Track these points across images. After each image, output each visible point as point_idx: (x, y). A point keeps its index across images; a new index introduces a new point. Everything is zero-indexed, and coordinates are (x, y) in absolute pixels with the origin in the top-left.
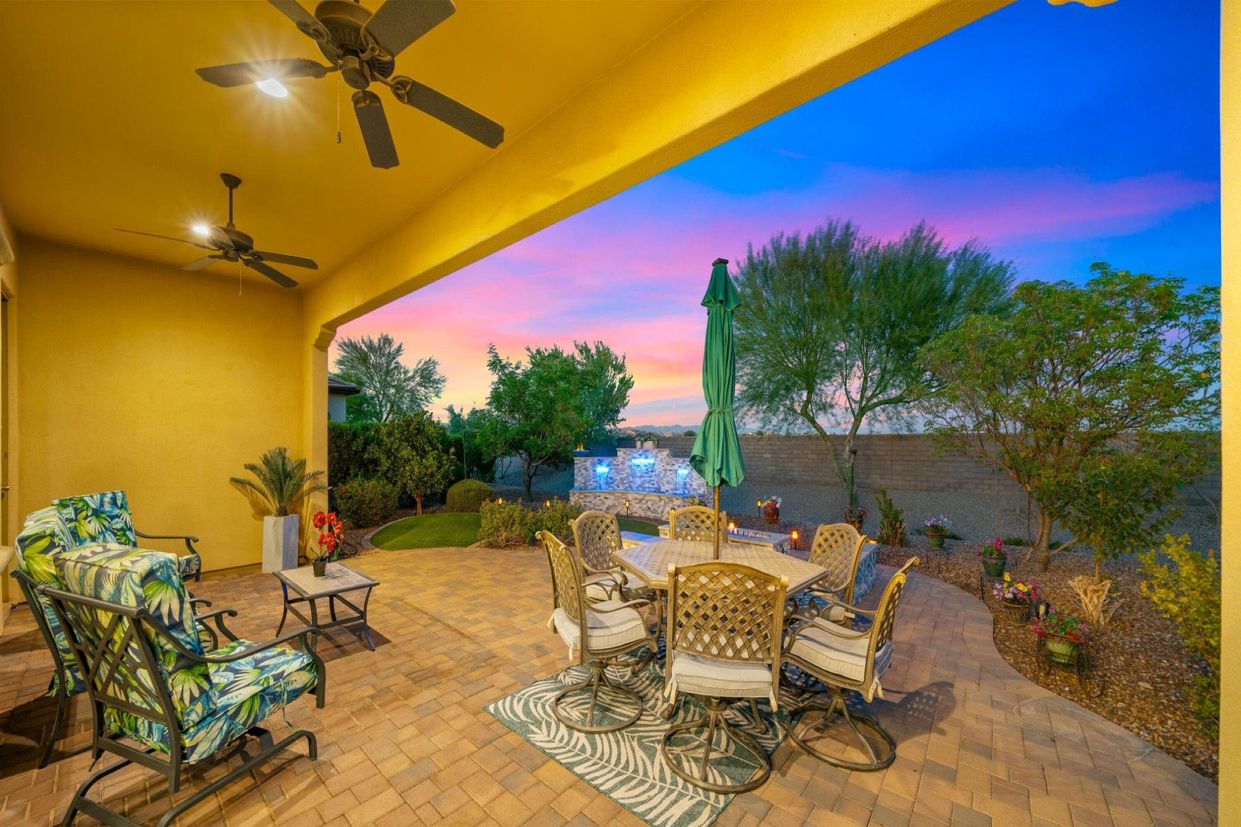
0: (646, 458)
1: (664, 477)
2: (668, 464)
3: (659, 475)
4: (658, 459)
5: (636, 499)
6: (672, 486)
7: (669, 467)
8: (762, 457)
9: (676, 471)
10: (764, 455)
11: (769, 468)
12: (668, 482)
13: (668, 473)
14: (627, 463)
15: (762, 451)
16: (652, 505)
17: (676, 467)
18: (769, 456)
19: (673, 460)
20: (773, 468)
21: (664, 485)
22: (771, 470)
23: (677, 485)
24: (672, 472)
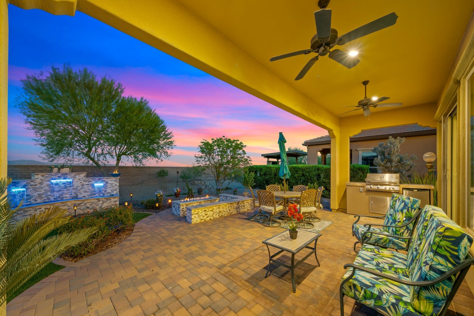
0: (64, 179)
1: (82, 189)
3: (77, 188)
4: (77, 179)
6: (88, 194)
7: (86, 183)
9: (92, 185)
12: (85, 192)
13: (86, 186)
14: (47, 183)
16: (90, 205)
17: (92, 182)
21: (81, 194)
23: (93, 193)
24: (89, 185)
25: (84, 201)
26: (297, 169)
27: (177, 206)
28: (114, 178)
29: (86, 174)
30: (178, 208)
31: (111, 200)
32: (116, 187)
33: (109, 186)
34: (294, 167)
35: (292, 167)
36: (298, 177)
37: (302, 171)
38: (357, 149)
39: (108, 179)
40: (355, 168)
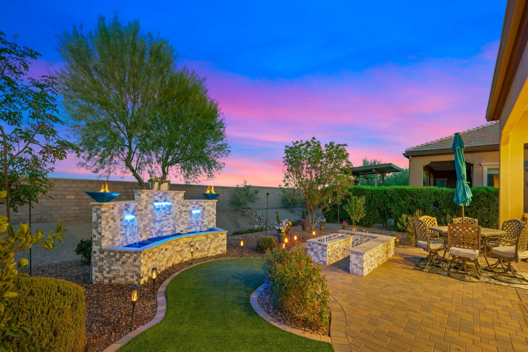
0: (165, 201)
1: (180, 218)
2: (183, 206)
3: (175, 217)
4: (175, 201)
5: (186, 243)
6: (186, 226)
7: (184, 209)
8: (65, 198)
9: (190, 212)
10: (67, 197)
11: (72, 208)
12: (183, 223)
13: (184, 213)
14: (150, 207)
15: (65, 193)
16: (200, 245)
17: (190, 208)
18: (72, 197)
19: (188, 202)
20: (77, 208)
21: (179, 226)
22: (74, 210)
23: (191, 225)
24: (187, 213)
25: (194, 238)
26: (405, 193)
27: (320, 247)
28: (212, 202)
29: (184, 193)
30: (320, 251)
31: (219, 236)
32: (213, 215)
33: (206, 213)
34: (399, 189)
35: (395, 189)
36: (405, 205)
37: (412, 196)
38: (482, 164)
39: (205, 202)
40: (491, 193)
